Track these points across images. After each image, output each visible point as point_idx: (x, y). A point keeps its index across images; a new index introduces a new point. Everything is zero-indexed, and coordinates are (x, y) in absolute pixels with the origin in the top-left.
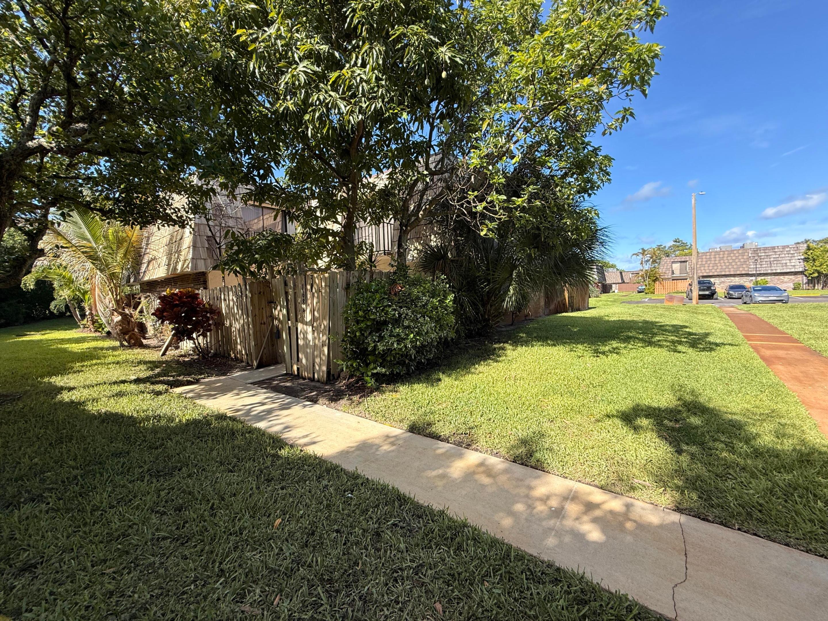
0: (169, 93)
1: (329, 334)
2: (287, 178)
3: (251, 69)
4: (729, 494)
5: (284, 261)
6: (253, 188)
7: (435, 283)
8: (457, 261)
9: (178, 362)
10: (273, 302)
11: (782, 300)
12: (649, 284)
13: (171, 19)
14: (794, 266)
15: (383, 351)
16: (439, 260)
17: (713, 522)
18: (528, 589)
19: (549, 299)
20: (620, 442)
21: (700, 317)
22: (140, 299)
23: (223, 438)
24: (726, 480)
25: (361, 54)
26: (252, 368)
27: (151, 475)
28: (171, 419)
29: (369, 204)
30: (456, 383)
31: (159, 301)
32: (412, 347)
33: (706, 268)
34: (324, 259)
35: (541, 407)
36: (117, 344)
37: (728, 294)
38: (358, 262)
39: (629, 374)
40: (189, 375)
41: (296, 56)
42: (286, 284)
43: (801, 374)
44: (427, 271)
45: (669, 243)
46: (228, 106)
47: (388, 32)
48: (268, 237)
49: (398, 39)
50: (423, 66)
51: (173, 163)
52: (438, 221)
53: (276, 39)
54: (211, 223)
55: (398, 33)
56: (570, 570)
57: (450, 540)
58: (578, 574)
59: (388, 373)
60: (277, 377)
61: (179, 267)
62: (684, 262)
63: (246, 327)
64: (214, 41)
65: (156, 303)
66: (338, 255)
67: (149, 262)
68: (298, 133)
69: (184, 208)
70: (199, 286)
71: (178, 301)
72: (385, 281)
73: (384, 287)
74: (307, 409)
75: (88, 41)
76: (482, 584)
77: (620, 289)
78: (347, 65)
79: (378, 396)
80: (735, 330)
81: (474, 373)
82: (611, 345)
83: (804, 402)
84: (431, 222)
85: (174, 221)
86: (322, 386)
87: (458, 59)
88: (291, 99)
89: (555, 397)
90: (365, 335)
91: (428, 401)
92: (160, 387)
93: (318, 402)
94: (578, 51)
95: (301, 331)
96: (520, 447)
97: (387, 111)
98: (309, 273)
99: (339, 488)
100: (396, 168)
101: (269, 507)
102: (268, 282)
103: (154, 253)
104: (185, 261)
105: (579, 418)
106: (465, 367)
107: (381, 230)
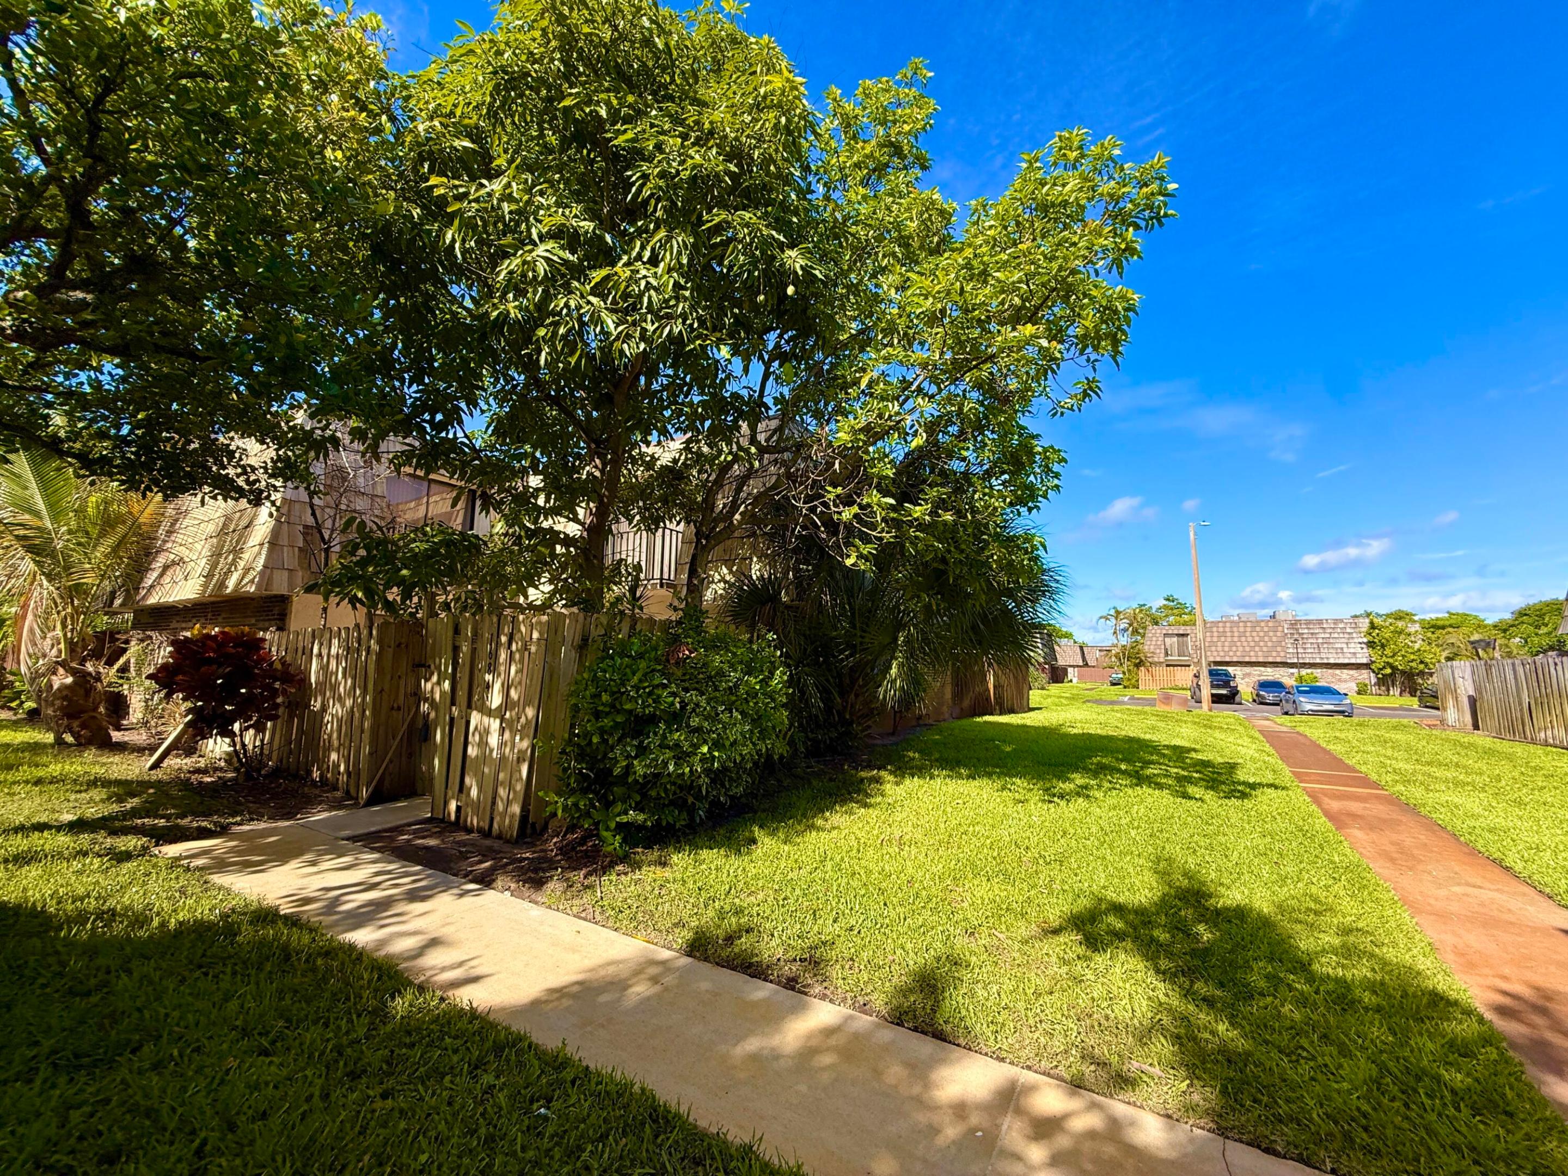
0: (279, 261)
1: (535, 737)
2: (490, 432)
3: (448, 242)
4: (1307, 1092)
5: (460, 585)
6: (417, 444)
7: (755, 647)
8: (798, 608)
9: (185, 784)
10: (423, 666)
11: (1343, 712)
12: (1129, 671)
13: (308, 142)
14: (1354, 654)
15: (645, 776)
16: (763, 604)
17: (1285, 1157)
19: (959, 688)
20: (1102, 979)
21: (1217, 734)
22: (127, 642)
23: (260, 969)
24: (1297, 1061)
25: (651, 244)
26: (356, 805)
27: (55, 1065)
28: (141, 920)
29: (642, 491)
30: (786, 848)
31: (170, 649)
32: (704, 771)
33: (1220, 649)
34: (541, 587)
35: (949, 904)
36: (49, 738)
37: (1258, 695)
38: (609, 597)
39: (1107, 839)
40: (206, 814)
41: (534, 231)
42: (457, 631)
43: (1393, 848)
44: (741, 623)
45: (1157, 603)
46: (392, 295)
47: (701, 216)
48: (433, 537)
49: (718, 229)
50: (756, 274)
51: (261, 383)
52: (765, 533)
53: (500, 200)
54: (316, 501)
55: (717, 220)
59: (649, 823)
60: (410, 825)
61: (231, 583)
62: (1183, 635)
63: (356, 714)
64: (384, 188)
65: (163, 654)
66: (571, 581)
67: (166, 568)
68: (520, 357)
69: (265, 468)
70: (267, 624)
71: (214, 652)
72: (658, 638)
73: (655, 649)
74: (467, 900)
75: (133, 154)
77: (1080, 677)
78: (625, 258)
79: (626, 874)
80: (1275, 761)
81: (823, 830)
82: (1073, 780)
83: (1405, 901)
84: (754, 534)
85: (240, 490)
86: (506, 848)
87: (817, 272)
88: (515, 299)
89: (976, 883)
90: (610, 742)
91: (727, 887)
92: (131, 842)
93: (494, 885)
94: (1014, 283)
95: (476, 728)
96: (911, 991)
97: (691, 341)
98: (508, 611)
99: (519, 1092)
100: (699, 432)
101: (346, 1145)
102: (419, 624)
103: (183, 552)
104: (247, 570)
105: (1023, 929)
106: (804, 815)
107: (659, 540)
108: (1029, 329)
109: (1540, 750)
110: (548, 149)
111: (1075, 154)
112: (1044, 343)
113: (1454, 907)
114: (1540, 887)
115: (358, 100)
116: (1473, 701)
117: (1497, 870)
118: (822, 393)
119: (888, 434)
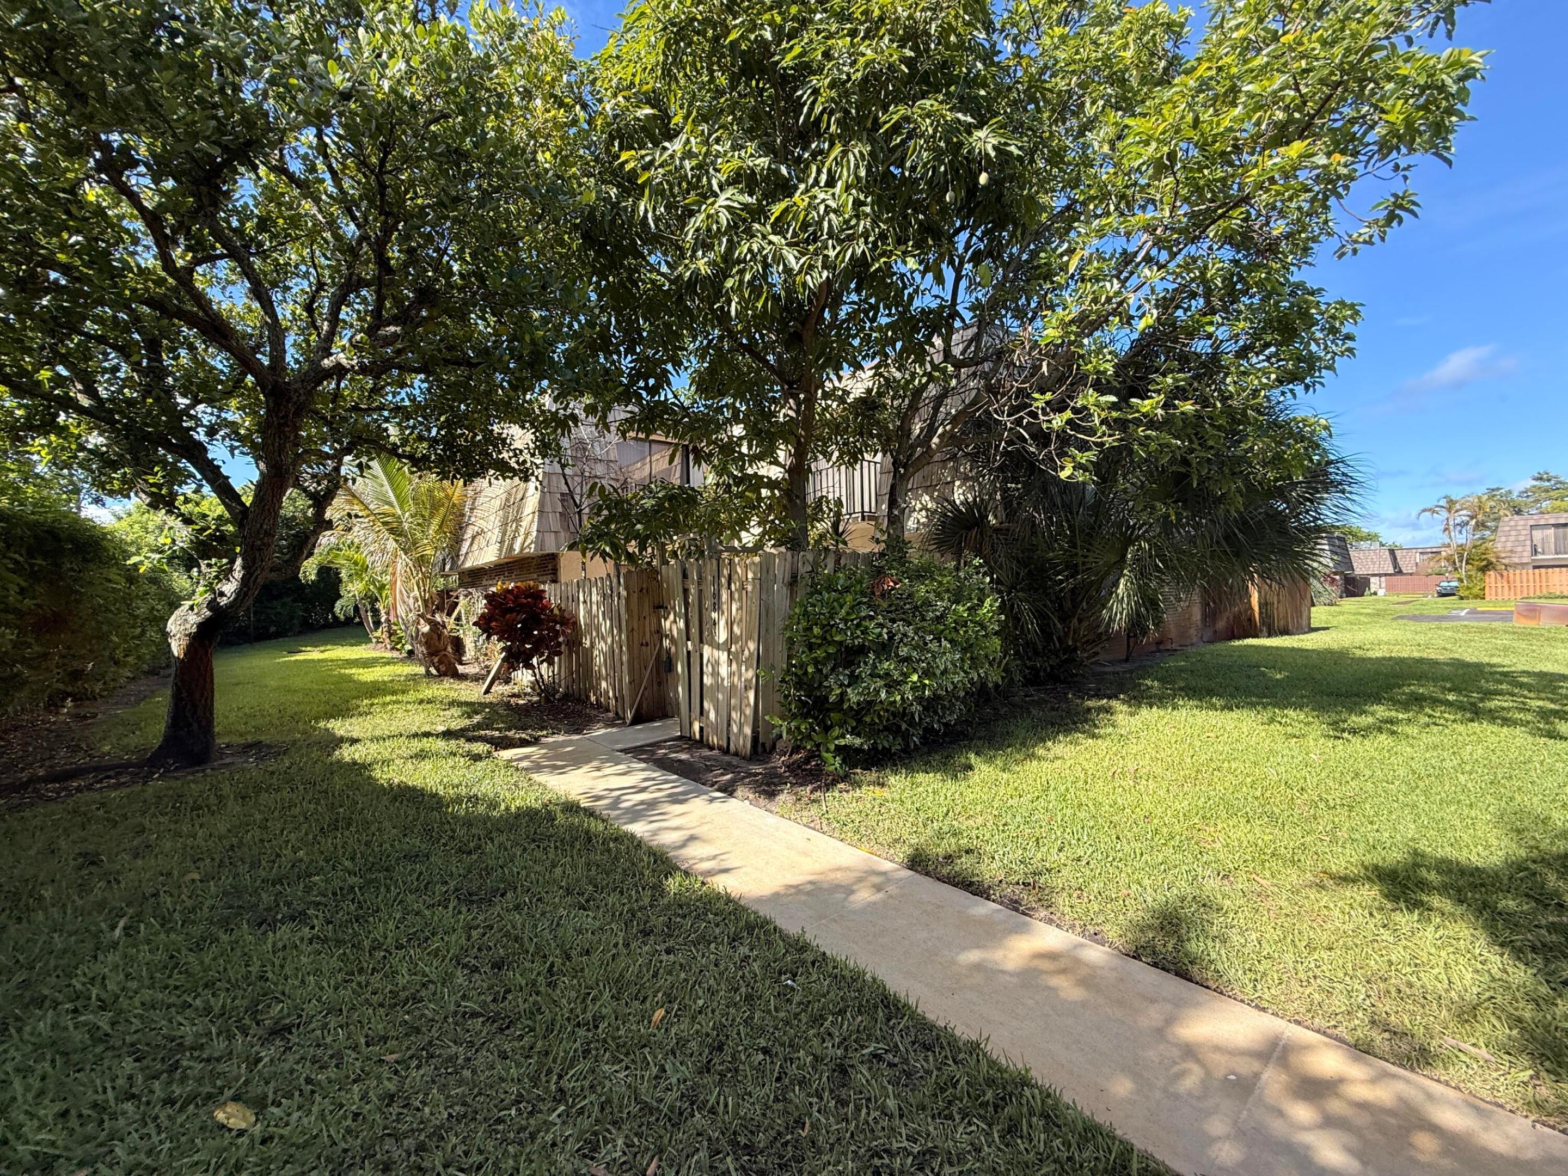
0: (517, 267)
1: (758, 668)
2: (694, 388)
3: (641, 213)
5: (684, 533)
6: (637, 410)
7: (962, 574)
8: (1008, 530)
9: (508, 705)
10: (662, 607)
12: (1469, 577)
13: (524, 152)
15: (858, 704)
16: (969, 529)
19: (1211, 608)
20: (1404, 942)
22: (457, 597)
23: (572, 846)
25: (827, 165)
26: (624, 724)
27: (459, 899)
28: (493, 805)
29: (837, 428)
30: (1005, 776)
31: (484, 602)
32: (916, 699)
34: (751, 530)
35: (1197, 844)
36: (422, 670)
38: (813, 534)
39: (1421, 784)
40: (524, 729)
41: (714, 182)
42: (685, 576)
44: (946, 550)
45: (1520, 484)
46: (603, 277)
48: (658, 492)
49: (897, 128)
50: (942, 169)
51: (516, 378)
52: (967, 454)
53: (682, 159)
54: (568, 471)
55: (895, 118)
57: (991, 1109)
59: (866, 747)
60: (665, 741)
61: (517, 547)
63: (616, 650)
64: (585, 176)
65: (481, 606)
66: (777, 522)
67: (474, 538)
68: (713, 311)
69: (528, 448)
70: (545, 578)
71: (513, 603)
72: (863, 571)
73: (861, 582)
74: (716, 805)
75: (409, 202)
77: (1389, 588)
78: (802, 187)
79: (847, 791)
81: (1044, 759)
82: (1373, 714)
84: (954, 456)
85: (512, 470)
86: (743, 764)
87: (1012, 149)
88: (704, 255)
89: (1232, 823)
90: (824, 672)
91: (945, 809)
92: (479, 748)
93: (736, 794)
94: (1275, 93)
95: (709, 660)
96: (1150, 927)
97: (875, 260)
98: (725, 555)
99: (770, 965)
102: (655, 571)
103: (481, 523)
104: (527, 534)
105: (1293, 877)
106: (1023, 744)
107: (857, 474)
108: (1297, 148)
110: (719, 92)
112: (1320, 159)
115: (556, 97)
118: (1022, 289)
119: (1107, 321)
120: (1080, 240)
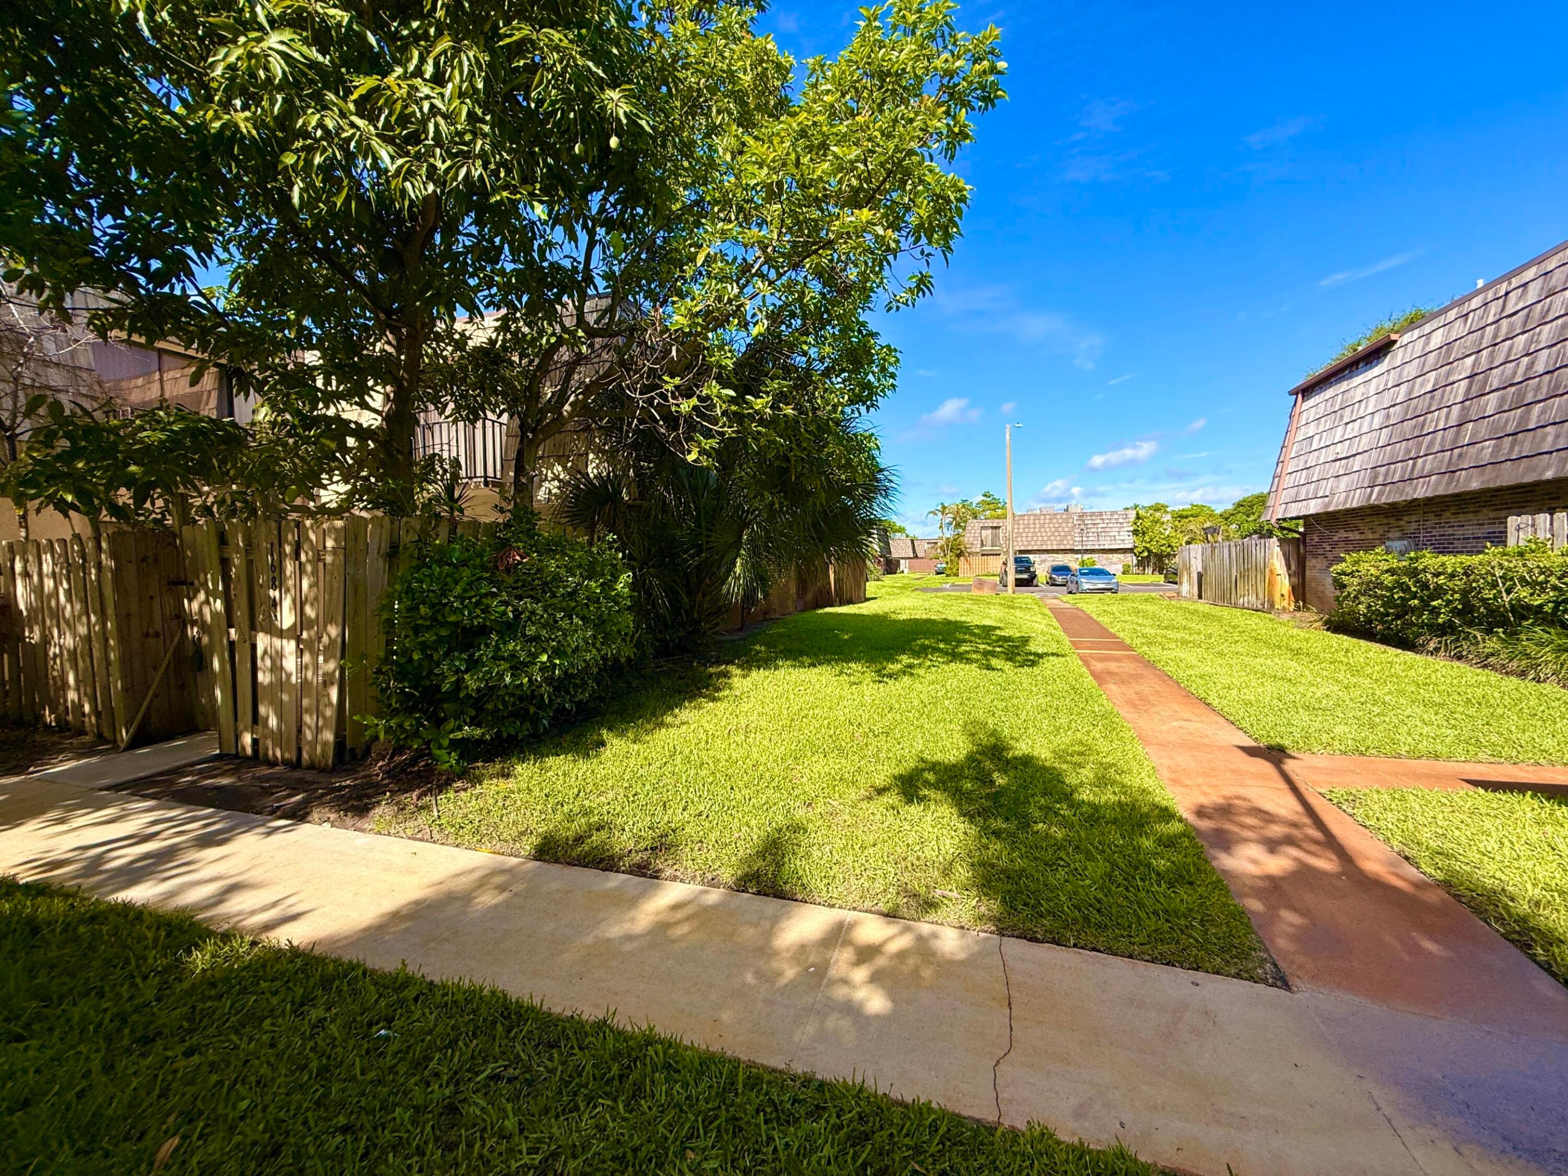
1: (343, 657)
2: (236, 290)
3: (124, 7)
4: (1062, 891)
5: (222, 484)
6: (125, 299)
7: (594, 550)
8: (640, 507)
10: (183, 583)
11: (1111, 589)
12: (951, 561)
14: (1123, 540)
15: (478, 690)
16: (602, 504)
18: (770, 1139)
19: (803, 583)
20: (916, 828)
21: (1018, 613)
24: (1057, 869)
25: (433, 55)
26: (115, 748)
29: (451, 376)
30: (636, 747)
32: (545, 680)
33: (1024, 539)
34: (333, 487)
35: (790, 781)
37: (1050, 578)
38: (421, 497)
39: (926, 710)
41: (260, 11)
42: (223, 540)
43: (1135, 696)
44: (578, 524)
45: (976, 498)
47: (496, 27)
48: (171, 424)
49: (520, 47)
50: (572, 115)
52: (601, 428)
55: (518, 36)
56: (841, 1080)
57: (616, 1082)
58: (854, 1084)
59: (488, 737)
60: (192, 765)
62: (996, 528)
63: (96, 646)
66: (373, 480)
72: (485, 542)
73: (481, 555)
74: (277, 838)
76: (683, 1158)
77: (911, 568)
78: (399, 70)
79: (465, 790)
80: (1060, 634)
81: (672, 726)
82: (900, 662)
83: (1140, 737)
84: (587, 429)
86: (321, 778)
87: (643, 123)
88: (245, 107)
89: (814, 759)
90: (435, 658)
91: (576, 790)
93: (310, 818)
94: (851, 161)
95: (265, 652)
96: (755, 861)
97: (495, 190)
98: (291, 516)
99: (354, 1020)
100: (516, 309)
101: (144, 1111)
102: (170, 534)
105: (853, 794)
106: (653, 714)
107: (479, 433)
108: (865, 214)
109: (1238, 612)
111: (914, 17)
112: (879, 230)
113: (1172, 738)
114: (1227, 717)
116: (1200, 576)
117: (1203, 706)
118: (655, 269)
119: (728, 322)
120: (707, 237)
